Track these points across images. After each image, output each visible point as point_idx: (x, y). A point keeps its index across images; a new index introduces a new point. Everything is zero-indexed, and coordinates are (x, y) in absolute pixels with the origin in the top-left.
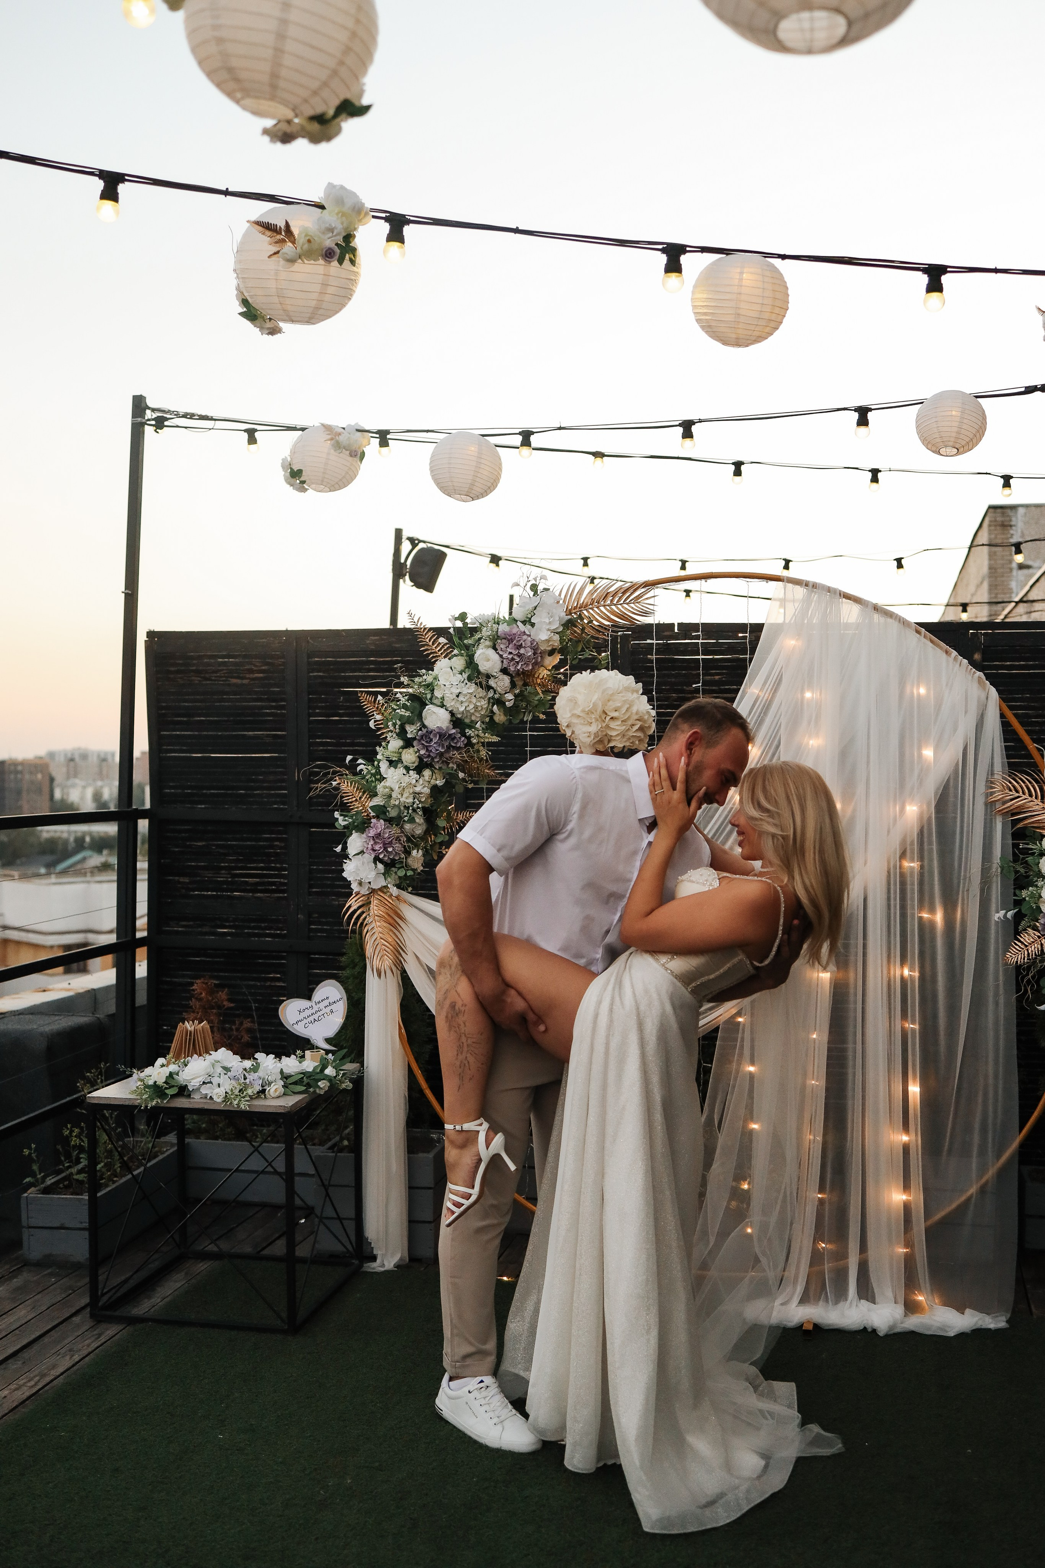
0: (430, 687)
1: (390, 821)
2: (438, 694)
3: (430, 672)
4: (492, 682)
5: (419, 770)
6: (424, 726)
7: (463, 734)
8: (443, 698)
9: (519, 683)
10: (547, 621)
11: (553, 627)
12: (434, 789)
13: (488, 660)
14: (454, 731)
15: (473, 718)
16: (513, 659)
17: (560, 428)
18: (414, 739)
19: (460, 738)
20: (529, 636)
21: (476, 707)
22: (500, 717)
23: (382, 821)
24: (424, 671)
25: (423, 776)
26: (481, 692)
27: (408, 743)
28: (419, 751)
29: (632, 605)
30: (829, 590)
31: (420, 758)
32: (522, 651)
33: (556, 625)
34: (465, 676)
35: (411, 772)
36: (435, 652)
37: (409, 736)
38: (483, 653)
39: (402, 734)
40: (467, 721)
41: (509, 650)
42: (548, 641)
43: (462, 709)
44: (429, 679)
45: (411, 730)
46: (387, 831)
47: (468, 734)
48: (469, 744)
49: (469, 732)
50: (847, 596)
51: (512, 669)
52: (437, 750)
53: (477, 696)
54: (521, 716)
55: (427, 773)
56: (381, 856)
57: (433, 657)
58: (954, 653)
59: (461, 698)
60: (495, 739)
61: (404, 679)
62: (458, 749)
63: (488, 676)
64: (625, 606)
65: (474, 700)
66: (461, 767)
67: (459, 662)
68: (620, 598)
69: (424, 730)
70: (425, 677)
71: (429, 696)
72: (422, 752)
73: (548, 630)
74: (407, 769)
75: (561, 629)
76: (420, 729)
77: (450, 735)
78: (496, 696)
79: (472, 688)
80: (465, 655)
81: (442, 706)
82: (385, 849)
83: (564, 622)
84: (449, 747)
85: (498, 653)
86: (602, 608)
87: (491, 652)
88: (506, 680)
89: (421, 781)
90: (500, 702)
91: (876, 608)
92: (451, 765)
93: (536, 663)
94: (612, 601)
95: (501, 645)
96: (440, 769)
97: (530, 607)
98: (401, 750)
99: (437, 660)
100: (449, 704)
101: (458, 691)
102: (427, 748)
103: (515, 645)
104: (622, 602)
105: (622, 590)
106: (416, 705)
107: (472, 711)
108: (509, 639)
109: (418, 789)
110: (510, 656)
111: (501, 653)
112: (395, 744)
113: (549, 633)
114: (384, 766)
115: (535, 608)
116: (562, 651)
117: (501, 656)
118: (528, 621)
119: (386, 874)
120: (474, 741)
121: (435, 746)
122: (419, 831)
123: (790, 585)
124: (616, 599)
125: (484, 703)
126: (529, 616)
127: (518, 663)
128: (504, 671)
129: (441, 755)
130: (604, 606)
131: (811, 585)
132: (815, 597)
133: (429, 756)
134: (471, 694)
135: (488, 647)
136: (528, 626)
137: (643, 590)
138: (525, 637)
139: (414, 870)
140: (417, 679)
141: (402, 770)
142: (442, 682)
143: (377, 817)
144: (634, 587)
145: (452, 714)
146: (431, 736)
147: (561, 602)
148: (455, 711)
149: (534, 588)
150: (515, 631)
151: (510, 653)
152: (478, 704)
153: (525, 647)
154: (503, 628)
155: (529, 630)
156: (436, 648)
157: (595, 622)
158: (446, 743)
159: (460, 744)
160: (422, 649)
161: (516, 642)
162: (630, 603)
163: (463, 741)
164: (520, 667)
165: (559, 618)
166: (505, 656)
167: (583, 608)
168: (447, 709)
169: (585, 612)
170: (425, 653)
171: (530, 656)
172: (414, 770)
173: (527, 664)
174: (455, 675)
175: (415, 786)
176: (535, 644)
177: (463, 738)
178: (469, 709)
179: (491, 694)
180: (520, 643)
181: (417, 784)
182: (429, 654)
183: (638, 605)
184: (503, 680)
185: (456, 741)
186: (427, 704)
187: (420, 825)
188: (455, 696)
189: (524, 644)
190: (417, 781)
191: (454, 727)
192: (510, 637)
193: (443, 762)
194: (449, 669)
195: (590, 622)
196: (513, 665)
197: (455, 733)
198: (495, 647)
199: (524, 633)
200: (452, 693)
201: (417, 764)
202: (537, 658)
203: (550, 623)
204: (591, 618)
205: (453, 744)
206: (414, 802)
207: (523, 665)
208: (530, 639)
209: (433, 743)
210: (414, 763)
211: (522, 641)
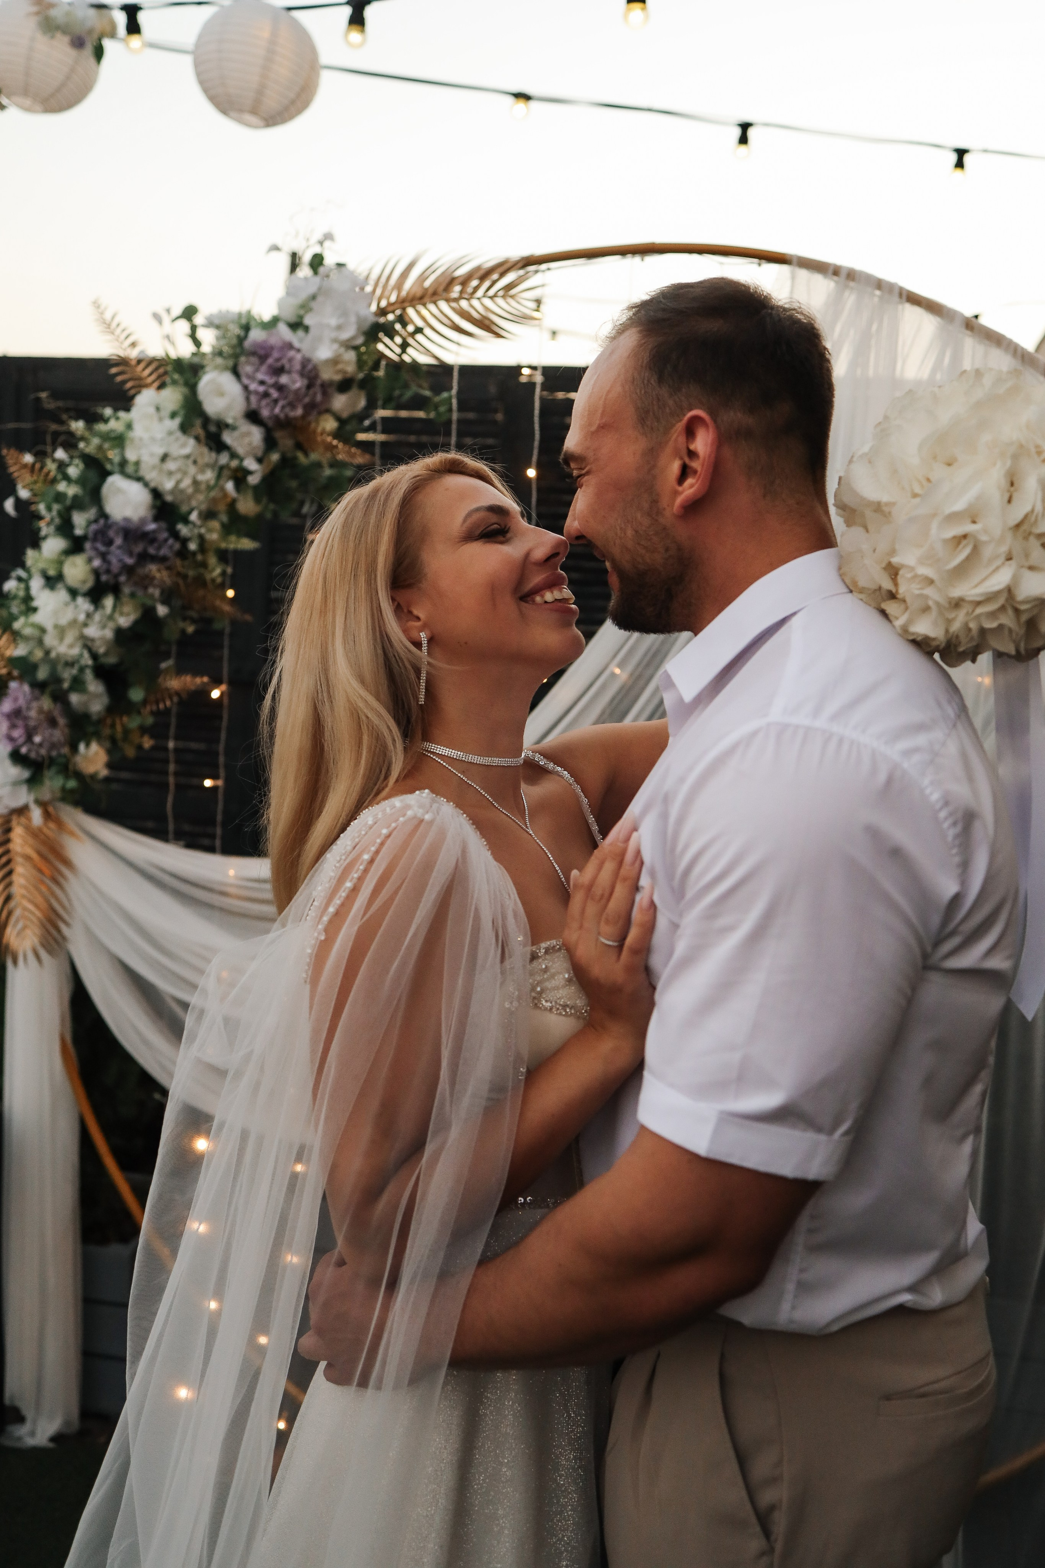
0: (119, 440)
1: (39, 687)
2: (130, 454)
3: (122, 414)
4: (228, 437)
5: (95, 595)
6: (103, 515)
7: (175, 535)
8: (137, 463)
9: (280, 442)
10: (333, 322)
11: (346, 335)
12: (119, 632)
13: (221, 394)
15: (194, 503)
16: (266, 395)
18: (84, 538)
19: (166, 540)
20: (299, 350)
21: (195, 483)
22: (247, 506)
23: (26, 688)
24: (108, 411)
25: (101, 607)
26: (208, 456)
27: (76, 546)
28: (92, 560)
29: (500, 301)
30: (879, 284)
31: (96, 573)
32: (284, 379)
33: (348, 333)
34: (177, 421)
35: (80, 600)
36: (140, 379)
37: (78, 532)
38: (214, 381)
39: (65, 528)
40: (184, 508)
41: (260, 376)
42: (335, 361)
43: (171, 485)
44: (114, 425)
45: (80, 521)
46: (35, 705)
47: (180, 534)
48: (183, 553)
49: (183, 530)
50: (914, 299)
51: (265, 413)
52: (120, 561)
53: (200, 461)
54: (294, 506)
55: (109, 602)
56: (24, 750)
57: (133, 387)
59: (171, 465)
60: (247, 544)
61: (78, 426)
62: (163, 560)
63: (222, 425)
64: (487, 302)
65: (192, 470)
67: (172, 397)
68: (476, 289)
69: (102, 522)
70: (112, 423)
71: (114, 459)
72: (99, 563)
73: (335, 340)
74: (73, 593)
75: (360, 341)
76: (96, 521)
77: (146, 534)
78: (234, 463)
79: (188, 446)
80: (181, 381)
81: (139, 479)
82: (29, 738)
83: (366, 326)
84: (144, 558)
85: (241, 382)
86: (443, 305)
87: (228, 380)
88: (255, 435)
89: (97, 617)
90: (240, 476)
91: (971, 325)
92: (151, 590)
93: (311, 407)
94: (461, 292)
95: (247, 369)
96: (133, 596)
97: (303, 295)
98: (63, 558)
99: (139, 392)
100: (150, 475)
101: (160, 451)
102: (104, 556)
103: (270, 367)
104: (480, 293)
105: (481, 273)
106: (93, 475)
107: (190, 491)
108: (261, 354)
109: (90, 632)
110: (261, 389)
111: (246, 381)
112: (53, 545)
113: (336, 346)
114: (36, 584)
115: (314, 297)
116: (367, 384)
117: (246, 388)
118: (296, 325)
119: (33, 782)
120: (193, 546)
121: (119, 556)
122: (95, 707)
123: (803, 273)
124: (471, 288)
125: (209, 476)
126: (302, 312)
127: (276, 401)
128: (253, 416)
129: (129, 570)
130: (448, 300)
131: (843, 274)
132: (850, 299)
133: (109, 571)
134: (187, 457)
135: (226, 368)
136: (300, 333)
137: (521, 272)
138: (292, 353)
139: (88, 776)
140: (101, 427)
141: (62, 595)
142: (138, 432)
143: (21, 678)
144: (504, 268)
145: (156, 494)
146: (111, 533)
147: (369, 289)
148: (160, 488)
149: (317, 260)
150: (273, 341)
151: (262, 383)
152: (200, 477)
153: (290, 372)
154: (256, 335)
155: (301, 340)
156: (144, 370)
157: (427, 331)
158: (139, 548)
159: (164, 551)
160: (114, 370)
161: (270, 361)
162: (495, 296)
163: (171, 547)
164: (277, 410)
165: (353, 319)
166: (253, 386)
167: (406, 304)
168: (146, 484)
169: (411, 311)
170: (119, 379)
171: (299, 389)
172: (85, 595)
173: (292, 406)
174: (161, 419)
175: (85, 625)
176: (310, 367)
177: (171, 541)
178: (183, 485)
179: (224, 459)
180: (279, 364)
181: (89, 622)
182: (124, 382)
183: (510, 300)
184: (248, 434)
185: (156, 545)
186: (109, 473)
187: (97, 696)
188: (156, 460)
189: (287, 366)
190: (89, 616)
191: (156, 519)
192: (262, 352)
193: (136, 584)
194: (152, 410)
195: (419, 330)
196: (267, 405)
197: (154, 531)
198: (235, 372)
199: (290, 346)
200: (152, 455)
201: (90, 584)
202: (315, 394)
203: (339, 328)
204: (420, 323)
205: (152, 551)
206: (81, 655)
207: (283, 407)
208: (299, 357)
209: (113, 548)
210: (84, 582)
211: (284, 361)
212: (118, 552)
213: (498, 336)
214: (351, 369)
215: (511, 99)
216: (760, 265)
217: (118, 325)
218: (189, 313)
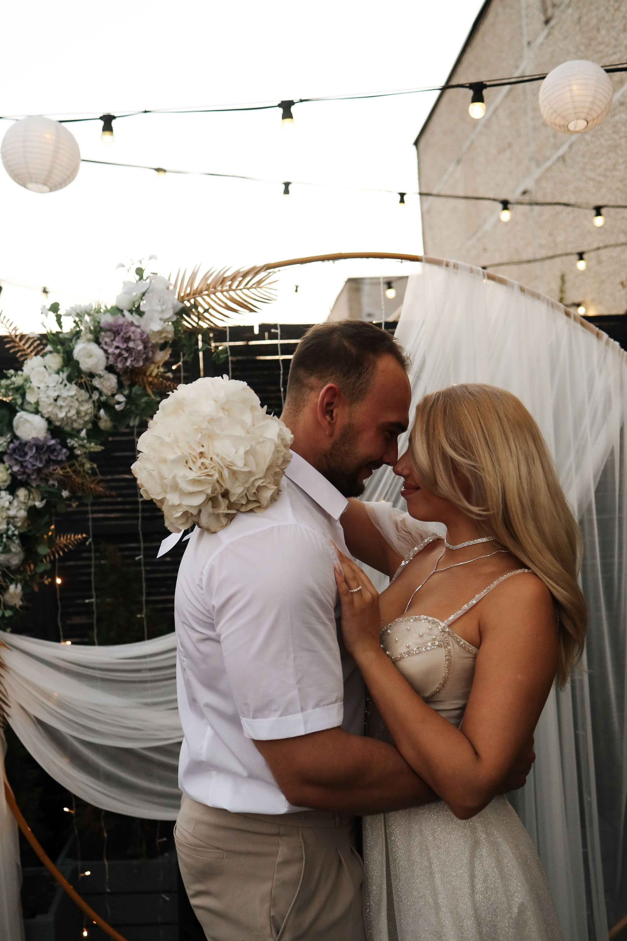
0: (21, 391)
2: (31, 398)
3: (20, 373)
4: (96, 382)
5: (13, 489)
6: (15, 437)
7: (65, 445)
8: (37, 403)
9: (127, 383)
10: (159, 308)
11: (165, 316)
12: (32, 511)
13: (90, 356)
14: (53, 442)
15: (75, 425)
16: (120, 355)
17: (146, 112)
18: (5, 453)
19: (61, 450)
20: (138, 327)
21: (78, 412)
22: (106, 423)
24: (12, 372)
25: (17, 496)
26: (84, 394)
28: (11, 467)
29: (254, 291)
30: (470, 270)
31: (13, 475)
32: (131, 345)
33: (168, 314)
34: (64, 375)
36: (24, 350)
38: (84, 349)
40: (67, 429)
41: (115, 344)
42: (160, 332)
43: (62, 415)
44: (18, 380)
47: (69, 445)
48: (72, 456)
49: (71, 442)
50: (491, 277)
51: (120, 366)
52: (34, 465)
53: (80, 399)
54: (127, 421)
55: (22, 493)
57: (22, 356)
58: (605, 336)
59: (60, 402)
60: (98, 448)
62: (59, 463)
63: (92, 375)
64: (245, 291)
65: (76, 404)
66: (64, 484)
67: (54, 360)
68: (239, 284)
69: (17, 443)
70: (13, 379)
71: (19, 401)
72: (16, 469)
73: (160, 319)
75: (175, 319)
76: (12, 441)
77: (49, 447)
78: (103, 398)
79: (73, 390)
80: (61, 351)
81: (37, 412)
83: (175, 310)
84: (49, 462)
85: (102, 348)
86: (219, 294)
87: (94, 347)
88: (112, 380)
89: (15, 503)
90: (107, 406)
92: (51, 482)
93: (146, 359)
94: (230, 286)
95: (105, 339)
96: (38, 487)
97: (138, 293)
99: (26, 359)
100: (46, 410)
101: (56, 394)
102: (21, 464)
103: (122, 337)
104: (242, 287)
106: (4, 413)
107: (75, 417)
109: (12, 513)
110: (117, 351)
111: (105, 347)
113: (161, 322)
115: (143, 294)
116: (174, 345)
117: (106, 351)
118: (135, 311)
120: (78, 452)
121: (31, 463)
122: (15, 561)
123: (429, 266)
124: (236, 284)
125: (87, 407)
126: (137, 303)
127: (126, 359)
128: (110, 369)
129: (39, 471)
130: (222, 292)
133: (24, 473)
134: (72, 397)
135: (89, 340)
136: (136, 316)
137: (265, 273)
138: (133, 329)
139: (12, 608)
142: (35, 383)
144: (255, 271)
145: (49, 421)
146: (26, 449)
147: (171, 288)
148: (53, 418)
149: (140, 272)
150: (121, 321)
151: (117, 347)
152: (81, 409)
153: (134, 340)
154: (106, 319)
155: (137, 320)
156: (24, 344)
157: (211, 311)
158: (45, 457)
159: (61, 457)
160: (8, 346)
161: (122, 334)
162: (251, 287)
163: (65, 454)
164: (128, 363)
165: (170, 306)
166: (110, 350)
167: (197, 295)
168: (42, 416)
169: (199, 299)
170: (12, 351)
171: (140, 350)
172: (5, 490)
173: (136, 360)
174: (50, 375)
175: (8, 509)
176: (145, 336)
177: (64, 450)
178: (70, 415)
179: (96, 396)
180: (128, 336)
181: (11, 507)
182: (17, 352)
183: (258, 289)
184: (109, 379)
185: (56, 454)
186: (17, 412)
187: (16, 554)
188: (52, 401)
189: (133, 337)
190: (10, 503)
191: (53, 438)
192: (115, 329)
193: (41, 479)
194: (43, 369)
195: (206, 311)
196: (121, 361)
197: (54, 445)
198: (97, 341)
199: (132, 324)
200: (48, 397)
201: (8, 483)
202: (148, 353)
203: (162, 312)
204: (207, 307)
205: (53, 458)
206: (8, 530)
207: (132, 361)
208: (139, 330)
209: (28, 458)
210: (5, 481)
211: (130, 333)
212: (31, 460)
213: (252, 311)
214: (171, 336)
215: (155, 172)
216: (402, 262)
217: (5, 317)
218: (55, 308)
